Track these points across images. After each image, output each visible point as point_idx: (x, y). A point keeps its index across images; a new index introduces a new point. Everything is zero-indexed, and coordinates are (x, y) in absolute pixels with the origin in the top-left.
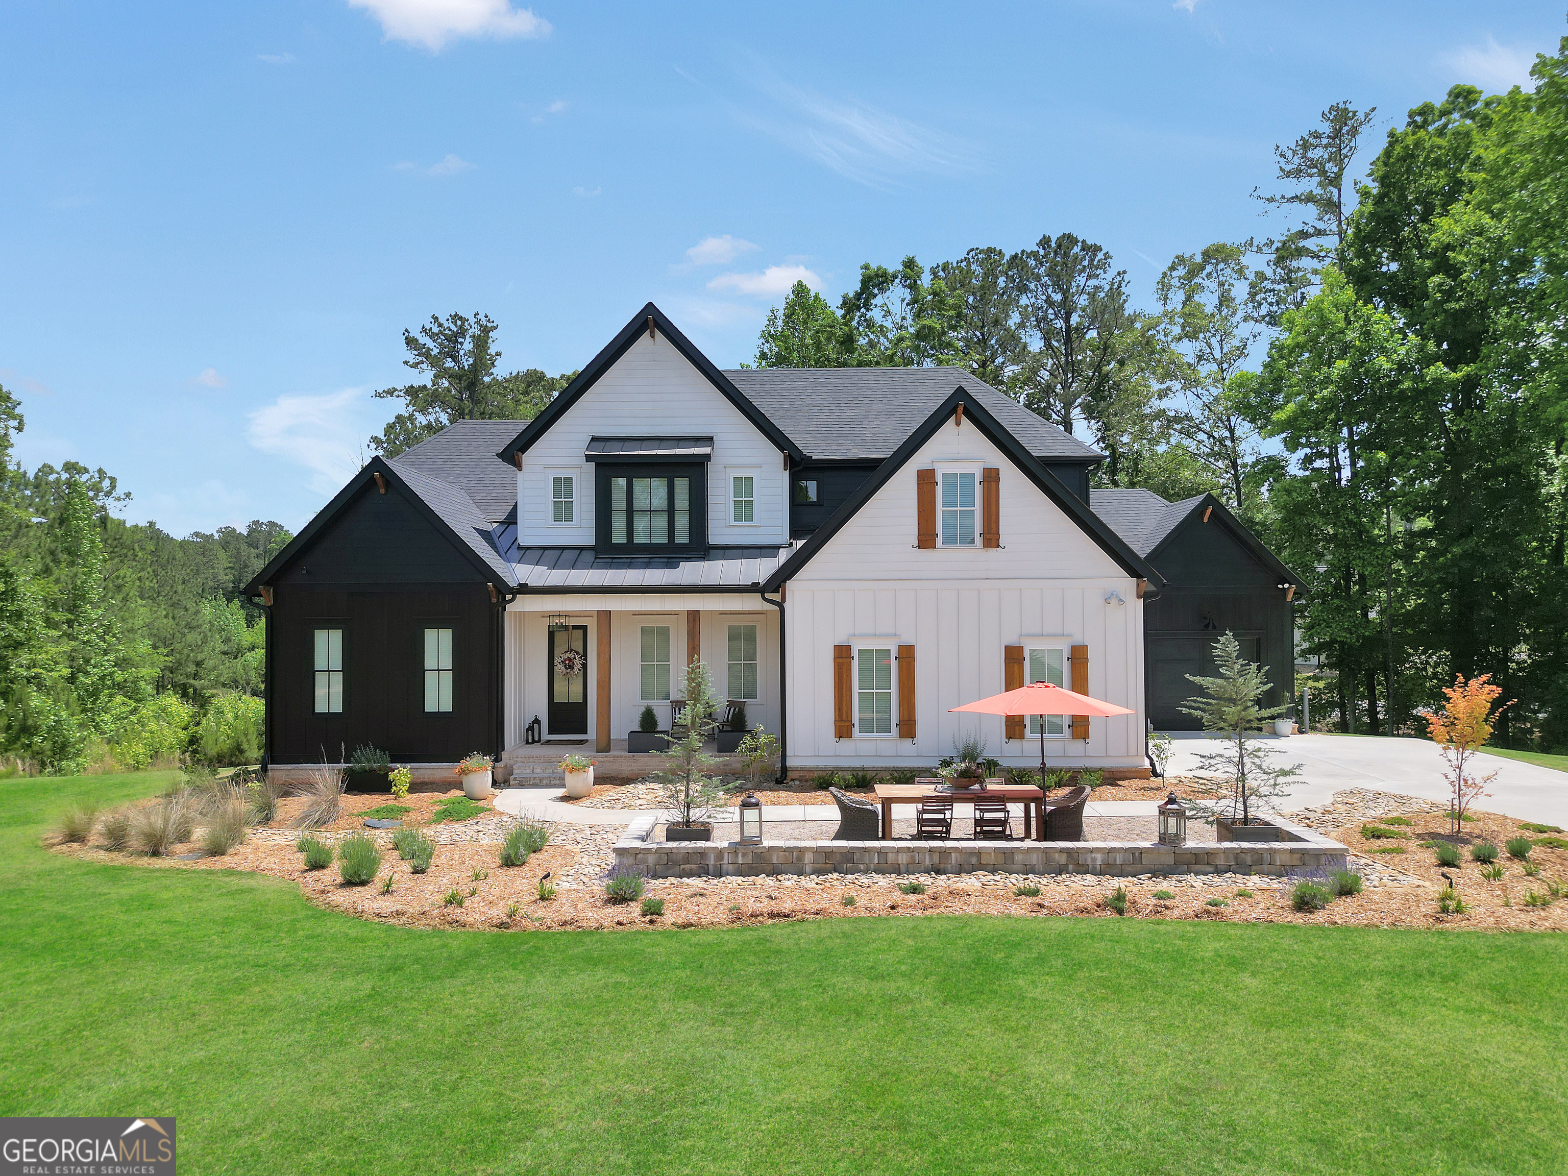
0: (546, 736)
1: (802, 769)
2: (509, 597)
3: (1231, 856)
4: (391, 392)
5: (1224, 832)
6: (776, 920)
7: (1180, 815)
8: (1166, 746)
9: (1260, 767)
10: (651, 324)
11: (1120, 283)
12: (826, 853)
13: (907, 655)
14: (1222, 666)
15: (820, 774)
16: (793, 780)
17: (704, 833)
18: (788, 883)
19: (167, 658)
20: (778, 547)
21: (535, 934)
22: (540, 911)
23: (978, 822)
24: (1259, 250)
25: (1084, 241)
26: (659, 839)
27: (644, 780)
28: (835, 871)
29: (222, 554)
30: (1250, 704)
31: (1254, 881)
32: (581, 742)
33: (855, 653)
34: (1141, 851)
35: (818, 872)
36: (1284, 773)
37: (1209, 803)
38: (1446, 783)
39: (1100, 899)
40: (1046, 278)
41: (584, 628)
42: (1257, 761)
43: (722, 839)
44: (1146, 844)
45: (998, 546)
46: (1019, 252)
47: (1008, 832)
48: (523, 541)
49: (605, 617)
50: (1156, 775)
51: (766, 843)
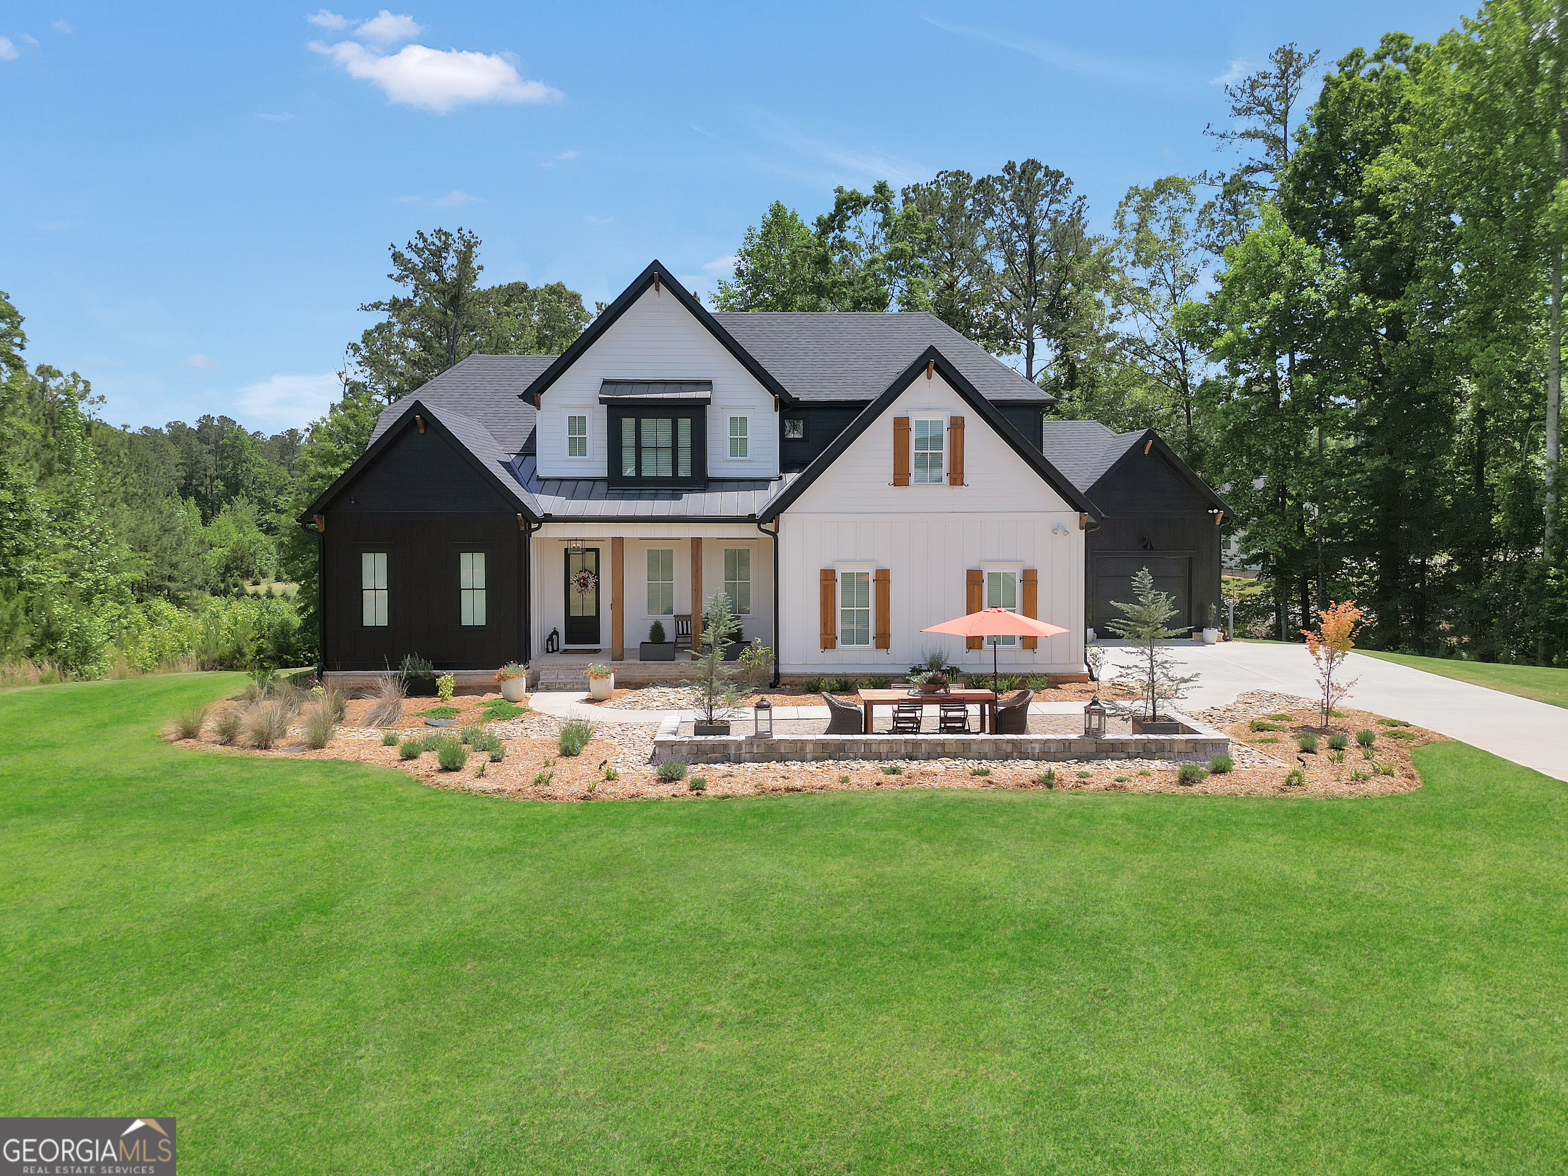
0: (563, 646)
1: (792, 675)
2: (534, 526)
3: (1140, 746)
4: (377, 306)
5: (1137, 726)
6: (791, 793)
7: (1101, 713)
8: (1101, 655)
9: (1166, 675)
10: (657, 279)
11: (1081, 207)
12: (824, 745)
13: (883, 577)
14: (1139, 595)
15: (808, 679)
16: (784, 685)
17: (724, 729)
18: (795, 768)
19: (149, 562)
20: (769, 480)
21: (613, 803)
22: (610, 787)
23: (943, 720)
24: (1212, 183)
25: (1047, 167)
26: (687, 734)
27: (654, 685)
28: (830, 758)
29: (173, 450)
30: (1159, 626)
31: (1157, 764)
32: (596, 651)
33: (839, 577)
34: (1070, 742)
35: (817, 759)
36: (1186, 681)
37: (1125, 703)
38: (1319, 686)
39: (1036, 778)
40: (1011, 203)
41: (597, 551)
42: (1165, 671)
43: (739, 733)
44: (1074, 736)
45: (963, 484)
46: (986, 177)
47: (967, 728)
48: (542, 472)
49: (618, 542)
50: (1093, 679)
51: (775, 737)
